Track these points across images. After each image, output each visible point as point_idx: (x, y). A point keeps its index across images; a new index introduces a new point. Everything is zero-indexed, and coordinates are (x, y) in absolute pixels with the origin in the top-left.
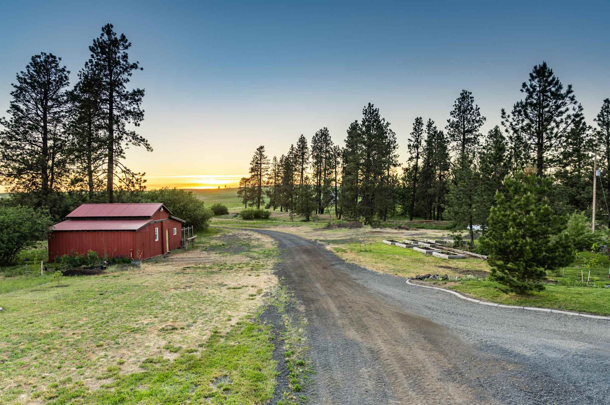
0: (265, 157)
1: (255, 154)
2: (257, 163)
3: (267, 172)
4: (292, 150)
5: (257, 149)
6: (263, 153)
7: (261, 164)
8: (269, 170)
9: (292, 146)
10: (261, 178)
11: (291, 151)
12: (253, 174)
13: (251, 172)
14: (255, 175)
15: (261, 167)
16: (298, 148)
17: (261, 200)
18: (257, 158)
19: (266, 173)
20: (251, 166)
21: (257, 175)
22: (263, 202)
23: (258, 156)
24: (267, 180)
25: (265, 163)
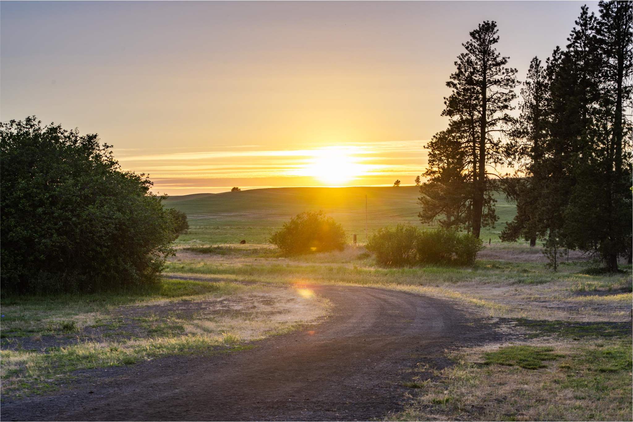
0: (499, 60)
1: (466, 51)
2: (470, 81)
3: (506, 111)
4: (585, 25)
5: (472, 34)
6: (492, 47)
7: (484, 85)
8: (513, 103)
9: (584, 13)
10: (483, 133)
11: (578, 28)
12: (456, 118)
13: (450, 113)
14: (462, 121)
15: (484, 93)
16: (603, 17)
17: (485, 210)
18: (470, 62)
19: (498, 114)
20: (450, 92)
21: (471, 122)
22: (493, 216)
23: (473, 58)
24: (506, 140)
25: (497, 82)
